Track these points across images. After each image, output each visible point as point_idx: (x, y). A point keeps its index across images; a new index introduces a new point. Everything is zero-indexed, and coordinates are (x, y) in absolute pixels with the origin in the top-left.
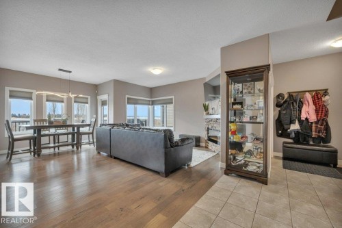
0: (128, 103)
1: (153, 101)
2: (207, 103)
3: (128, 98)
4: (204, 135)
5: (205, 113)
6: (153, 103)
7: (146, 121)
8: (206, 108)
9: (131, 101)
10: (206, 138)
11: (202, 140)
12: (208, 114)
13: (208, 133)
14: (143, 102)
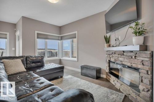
0: (38, 38)
1: (61, 37)
2: (108, 35)
3: (38, 34)
4: (105, 68)
5: (106, 45)
6: (62, 38)
7: (56, 53)
8: (107, 40)
9: (39, 36)
10: (107, 71)
11: (102, 71)
12: (109, 46)
13: (109, 66)
14: (52, 38)
